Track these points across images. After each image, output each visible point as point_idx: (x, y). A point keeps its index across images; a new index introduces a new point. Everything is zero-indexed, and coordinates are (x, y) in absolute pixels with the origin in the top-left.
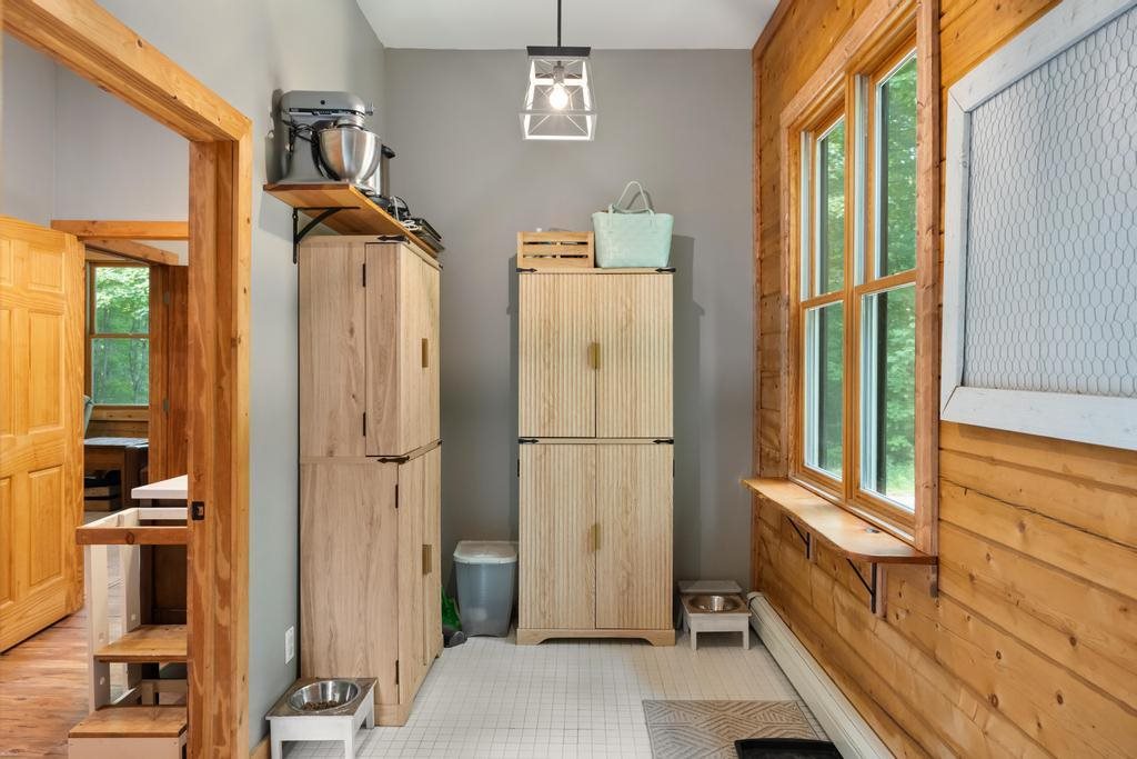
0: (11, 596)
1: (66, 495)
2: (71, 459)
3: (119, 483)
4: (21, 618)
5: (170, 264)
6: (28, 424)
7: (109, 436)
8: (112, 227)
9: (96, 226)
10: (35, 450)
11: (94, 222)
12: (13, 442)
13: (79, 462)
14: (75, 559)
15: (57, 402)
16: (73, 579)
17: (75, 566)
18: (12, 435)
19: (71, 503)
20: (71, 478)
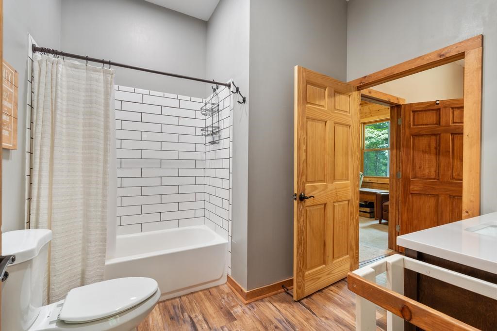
0: (324, 263)
1: (351, 215)
2: (353, 198)
3: (373, 207)
4: (329, 274)
5: (401, 104)
6: (334, 179)
7: (369, 188)
8: (374, 76)
9: (366, 79)
10: (336, 192)
11: (365, 77)
12: (326, 187)
13: (357, 199)
14: (354, 247)
15: (347, 169)
16: (353, 257)
17: (354, 251)
18: (325, 183)
19: (353, 219)
20: (353, 207)
